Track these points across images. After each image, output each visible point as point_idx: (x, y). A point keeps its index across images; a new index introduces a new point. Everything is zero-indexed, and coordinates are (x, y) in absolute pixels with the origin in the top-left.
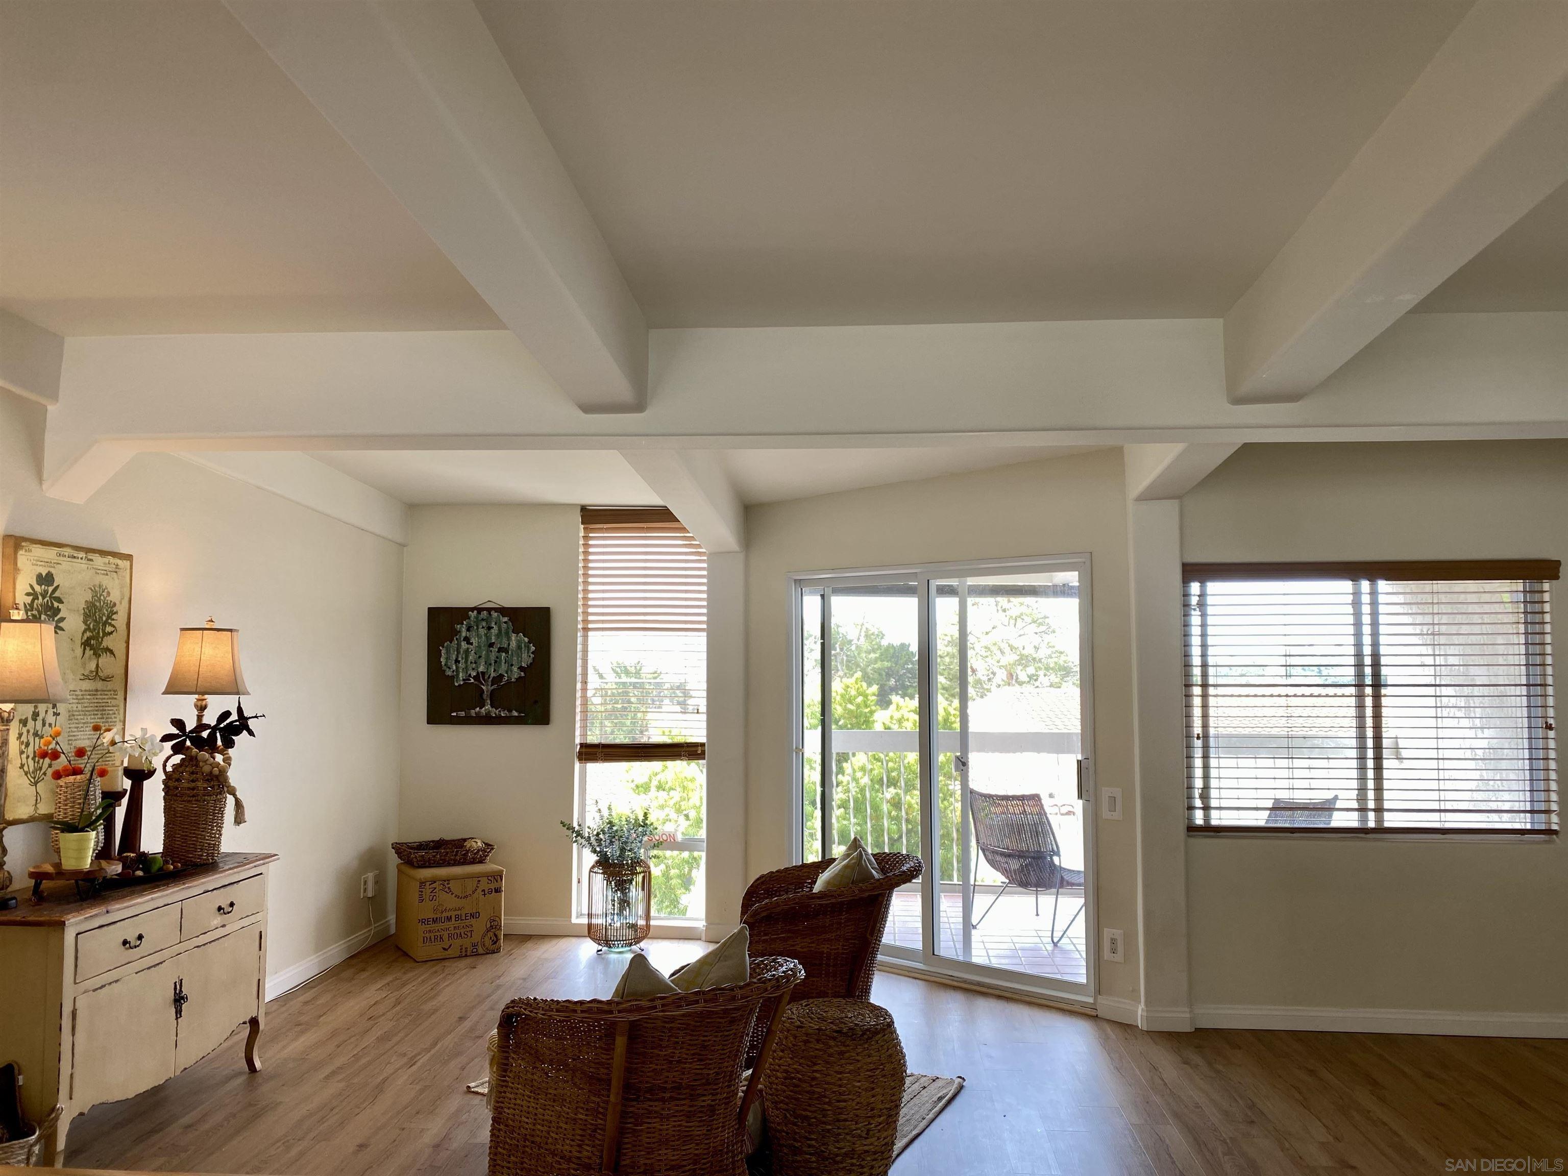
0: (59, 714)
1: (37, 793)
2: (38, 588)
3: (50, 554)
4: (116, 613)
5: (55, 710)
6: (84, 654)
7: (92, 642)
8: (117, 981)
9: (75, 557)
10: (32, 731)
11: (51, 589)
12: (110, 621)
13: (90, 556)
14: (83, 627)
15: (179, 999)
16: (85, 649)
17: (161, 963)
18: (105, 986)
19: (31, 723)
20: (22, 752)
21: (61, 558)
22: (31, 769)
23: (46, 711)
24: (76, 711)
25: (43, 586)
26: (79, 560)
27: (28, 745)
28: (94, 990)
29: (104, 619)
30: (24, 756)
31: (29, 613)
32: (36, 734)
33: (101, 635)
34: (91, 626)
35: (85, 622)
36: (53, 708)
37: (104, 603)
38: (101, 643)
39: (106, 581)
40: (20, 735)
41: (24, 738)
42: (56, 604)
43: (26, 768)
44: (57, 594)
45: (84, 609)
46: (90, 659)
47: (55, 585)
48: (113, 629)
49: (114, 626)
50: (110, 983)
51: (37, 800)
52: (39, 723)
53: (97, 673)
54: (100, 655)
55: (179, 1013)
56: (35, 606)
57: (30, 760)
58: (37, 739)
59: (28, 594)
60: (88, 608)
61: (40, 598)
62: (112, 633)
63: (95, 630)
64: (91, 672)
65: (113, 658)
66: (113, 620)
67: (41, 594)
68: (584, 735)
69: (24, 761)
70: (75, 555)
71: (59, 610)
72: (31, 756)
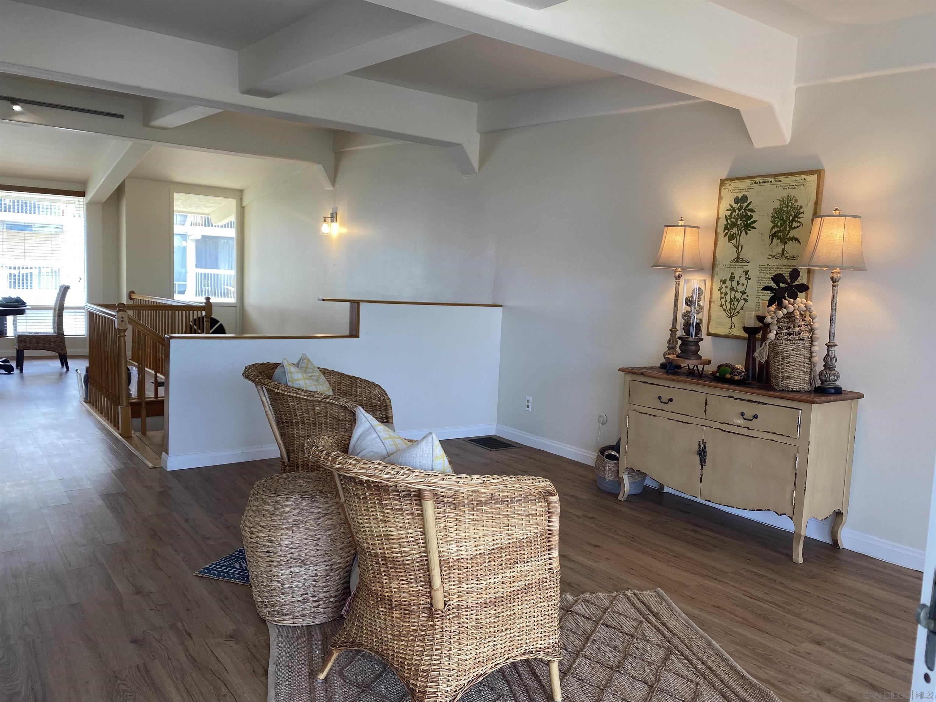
0: (750, 279)
1: (732, 322)
2: (735, 206)
3: (745, 184)
4: (803, 213)
5: (747, 276)
6: (772, 242)
7: (779, 234)
8: (654, 416)
9: (765, 182)
10: (729, 287)
11: (745, 205)
12: (796, 219)
13: (778, 179)
14: (772, 225)
15: (702, 453)
16: (772, 239)
17: (688, 423)
18: (647, 414)
19: (728, 283)
20: (721, 298)
21: (754, 185)
22: (728, 308)
23: (740, 277)
24: (764, 278)
25: (739, 204)
26: (769, 183)
27: (726, 294)
28: (640, 413)
29: (791, 218)
30: (723, 300)
31: (729, 221)
32: (732, 289)
33: (788, 229)
34: (779, 224)
35: (773, 222)
37: (791, 207)
38: (787, 235)
39: (793, 193)
40: (720, 289)
41: (723, 290)
42: (749, 213)
43: (724, 307)
44: (749, 208)
45: (772, 214)
46: (777, 245)
47: (749, 202)
48: (799, 224)
49: (799, 222)
50: (650, 415)
51: (732, 326)
52: (734, 284)
53: (783, 253)
54: (786, 243)
55: (703, 461)
56: (733, 216)
57: (727, 303)
58: (733, 292)
59: (728, 210)
60: (776, 213)
61: (737, 211)
62: (798, 227)
63: (781, 226)
64: (778, 253)
65: (798, 244)
66: (800, 218)
67: (738, 209)
69: (723, 303)
70: (766, 181)
71: (751, 217)
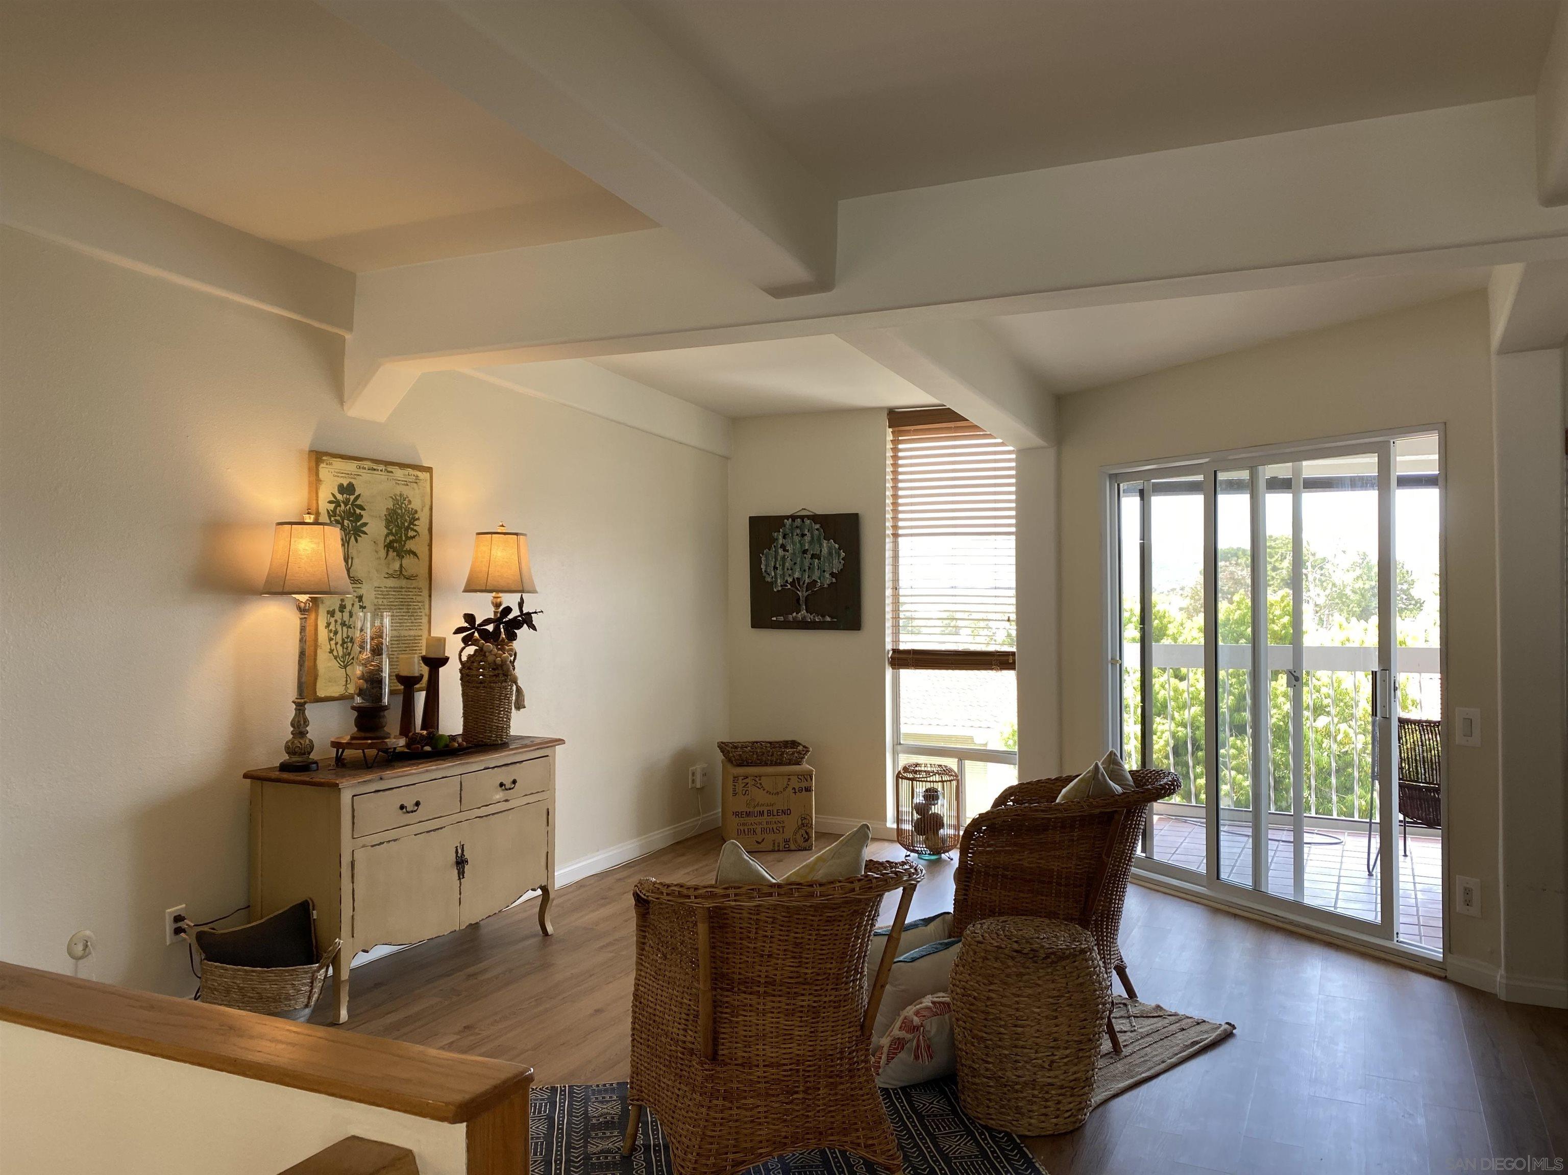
0: (365, 607)
1: (347, 675)
2: (339, 497)
3: (351, 466)
4: (418, 519)
5: (361, 604)
6: (387, 555)
7: (395, 545)
8: (395, 840)
9: (375, 470)
10: (339, 621)
11: (352, 498)
12: (412, 526)
13: (390, 468)
14: (386, 531)
15: (461, 862)
16: (388, 551)
17: (441, 828)
18: (383, 843)
19: (338, 615)
20: (331, 639)
21: (362, 470)
22: (341, 654)
23: (353, 605)
24: (381, 605)
25: (345, 495)
26: (380, 472)
27: (336, 633)
28: (372, 846)
29: (406, 524)
30: (333, 642)
31: (333, 519)
32: (343, 624)
33: (404, 538)
34: (394, 531)
35: (387, 527)
36: (359, 602)
37: (406, 510)
38: (404, 546)
39: (406, 491)
40: (328, 625)
41: (332, 627)
42: (358, 511)
43: (335, 653)
44: (358, 502)
45: (385, 515)
46: (393, 559)
47: (356, 494)
48: (415, 534)
49: (416, 531)
50: (389, 841)
51: (347, 681)
52: (346, 615)
53: (401, 571)
54: (403, 557)
55: (461, 874)
56: (338, 512)
57: (339, 646)
58: (345, 629)
59: (330, 502)
60: (389, 515)
61: (342, 505)
62: (414, 537)
63: (397, 534)
64: (396, 571)
65: (416, 560)
66: (415, 525)
67: (343, 502)
68: (896, 641)
69: (333, 646)
70: (375, 467)
71: (361, 516)
72: (340, 642)
